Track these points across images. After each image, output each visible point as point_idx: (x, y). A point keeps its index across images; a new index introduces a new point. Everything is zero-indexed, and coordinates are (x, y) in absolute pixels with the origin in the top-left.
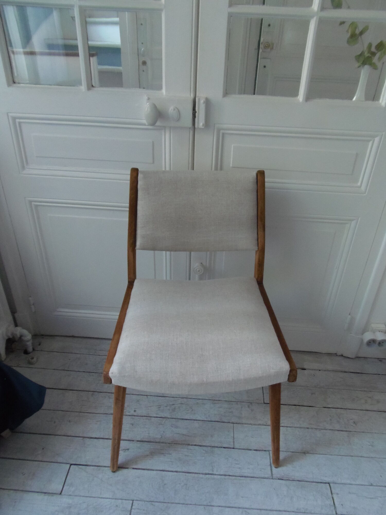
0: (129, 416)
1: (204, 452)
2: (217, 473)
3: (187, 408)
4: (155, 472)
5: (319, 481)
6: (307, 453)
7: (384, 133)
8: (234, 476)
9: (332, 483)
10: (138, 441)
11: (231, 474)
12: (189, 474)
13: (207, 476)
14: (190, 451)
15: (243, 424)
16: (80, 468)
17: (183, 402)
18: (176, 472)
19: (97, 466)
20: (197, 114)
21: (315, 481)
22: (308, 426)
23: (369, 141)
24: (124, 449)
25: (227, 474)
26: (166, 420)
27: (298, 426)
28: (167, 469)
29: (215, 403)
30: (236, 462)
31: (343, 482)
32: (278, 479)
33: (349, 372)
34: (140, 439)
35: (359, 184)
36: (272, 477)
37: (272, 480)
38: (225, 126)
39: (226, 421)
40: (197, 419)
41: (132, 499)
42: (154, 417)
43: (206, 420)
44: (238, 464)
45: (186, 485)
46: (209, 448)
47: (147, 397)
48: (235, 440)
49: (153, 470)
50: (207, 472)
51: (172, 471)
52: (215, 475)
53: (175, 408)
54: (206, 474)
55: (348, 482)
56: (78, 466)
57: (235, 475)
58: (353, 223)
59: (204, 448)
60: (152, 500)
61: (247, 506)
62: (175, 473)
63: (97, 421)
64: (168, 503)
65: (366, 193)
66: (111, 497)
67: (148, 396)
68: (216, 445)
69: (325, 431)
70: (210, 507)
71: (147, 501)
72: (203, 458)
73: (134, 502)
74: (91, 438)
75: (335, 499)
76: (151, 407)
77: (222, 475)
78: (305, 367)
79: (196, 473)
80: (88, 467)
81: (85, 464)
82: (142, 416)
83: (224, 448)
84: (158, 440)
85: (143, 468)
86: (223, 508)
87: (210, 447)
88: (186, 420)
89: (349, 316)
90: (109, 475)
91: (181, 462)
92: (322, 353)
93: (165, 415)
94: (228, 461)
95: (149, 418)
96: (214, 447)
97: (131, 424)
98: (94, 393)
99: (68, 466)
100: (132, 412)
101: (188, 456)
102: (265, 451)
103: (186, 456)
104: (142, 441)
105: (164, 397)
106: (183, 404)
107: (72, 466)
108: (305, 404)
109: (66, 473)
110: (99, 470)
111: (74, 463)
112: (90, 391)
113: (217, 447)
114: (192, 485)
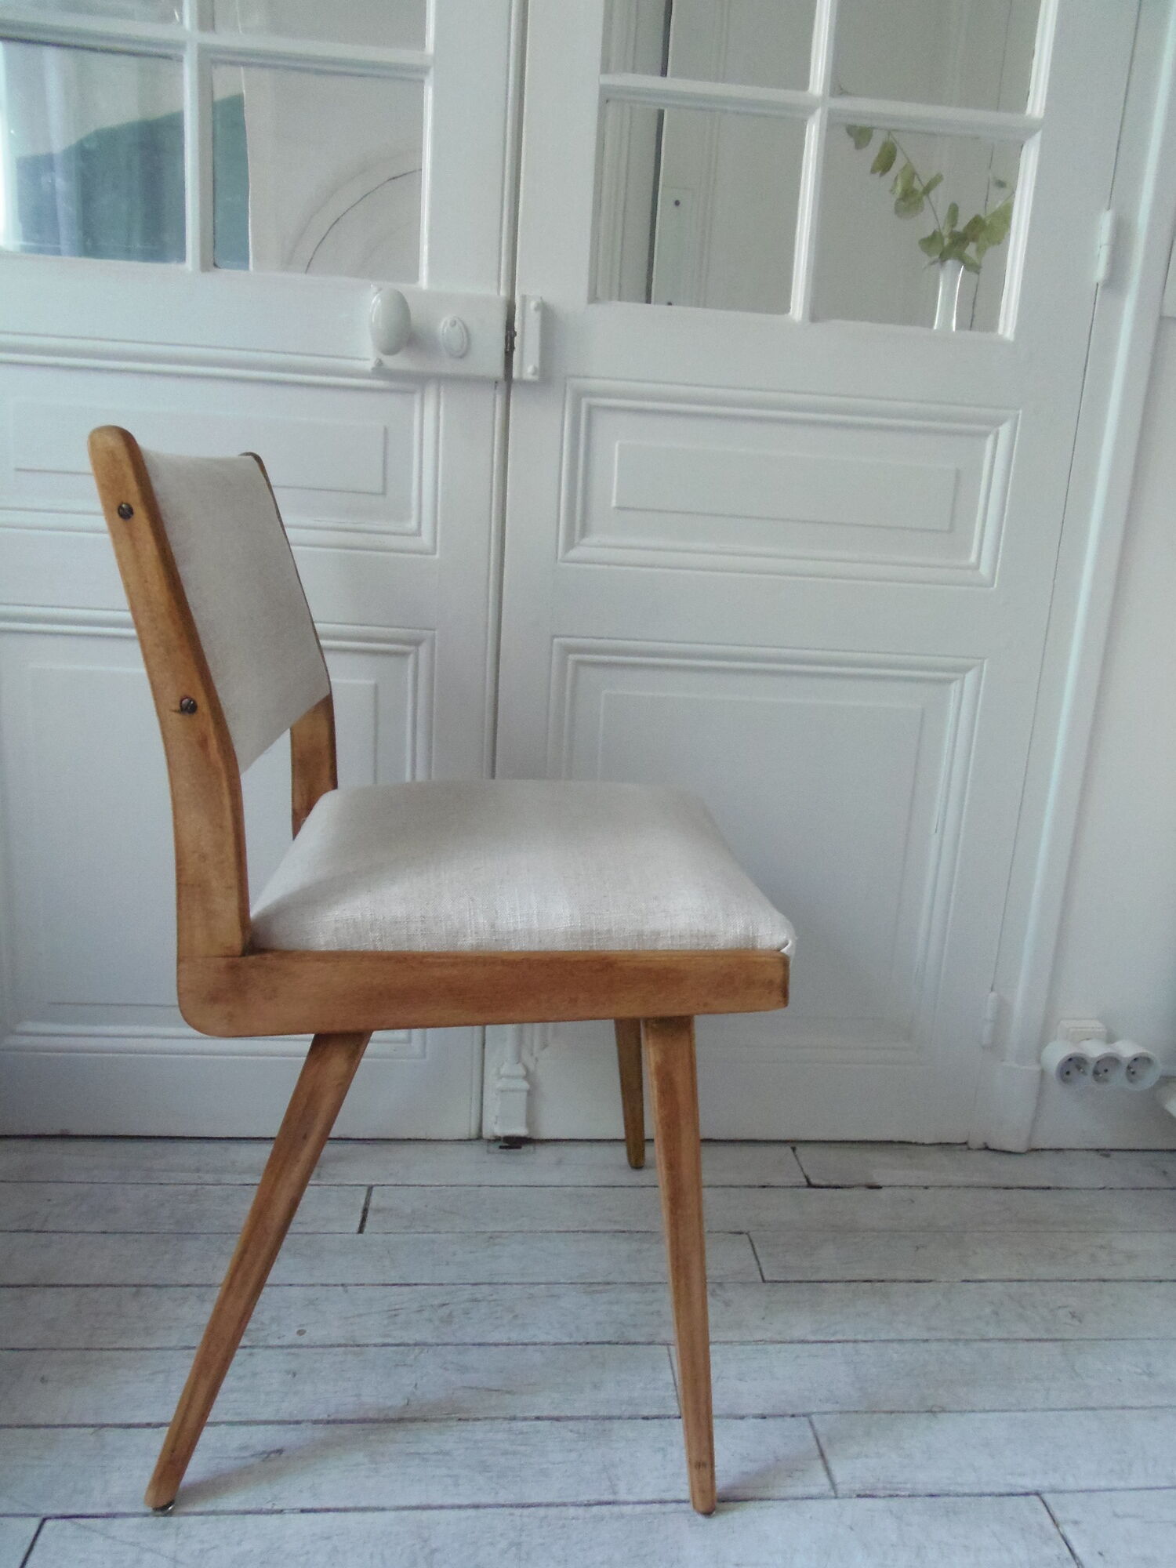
0: (281, 1347)
1: (573, 1436)
2: (631, 1498)
3: (496, 1312)
4: (391, 1515)
5: (1003, 1490)
6: (940, 1412)
7: (1021, 412)
9: (1049, 1492)
10: (316, 1422)
12: (526, 1511)
13: (595, 1509)
14: (521, 1436)
16: (84, 1527)
17: (479, 1296)
18: (476, 1507)
20: (517, 340)
21: (987, 1490)
22: (925, 1336)
23: (986, 435)
24: (264, 1452)
25: (668, 1496)
26: (421, 1352)
27: (892, 1336)
28: (439, 1502)
29: (595, 1292)
31: (1083, 1485)
32: (859, 1496)
33: (1019, 1188)
34: (324, 1416)
35: (973, 558)
36: (836, 1493)
37: (835, 1502)
38: (595, 384)
39: (642, 1340)
40: (534, 1340)
42: (375, 1345)
43: (567, 1340)
45: (519, 1545)
46: (591, 1423)
47: (346, 1291)
49: (383, 1509)
50: (594, 1497)
51: (460, 1507)
52: (626, 1503)
53: (450, 1315)
54: (589, 1505)
55: (1103, 1484)
56: (76, 1520)
58: (970, 677)
59: (571, 1424)
62: (471, 1512)
65: (995, 585)
67: (349, 1287)
68: (616, 1412)
69: (985, 1345)
72: (573, 1456)
74: (129, 1426)
75: (1071, 1537)
76: (360, 1315)
77: (652, 1502)
78: (878, 1181)
79: (548, 1505)
80: (117, 1522)
81: (104, 1511)
82: (332, 1346)
83: (646, 1418)
84: (392, 1415)
85: (341, 1505)
87: (593, 1418)
88: (496, 1345)
89: (993, 995)
90: (202, 1542)
91: (490, 1474)
92: (923, 1144)
93: (418, 1337)
94: (665, 1456)
95: (356, 1349)
96: (610, 1418)
97: (288, 1372)
98: (144, 1289)
99: (34, 1523)
100: (291, 1337)
101: (514, 1453)
102: (793, 1416)
103: (505, 1453)
104: (334, 1422)
105: (408, 1285)
106: (479, 1301)
107: (49, 1524)
108: (901, 1275)
109: (26, 1547)
110: (164, 1527)
111: (58, 1512)
112: (126, 1286)
113: (620, 1418)
114: (542, 1544)
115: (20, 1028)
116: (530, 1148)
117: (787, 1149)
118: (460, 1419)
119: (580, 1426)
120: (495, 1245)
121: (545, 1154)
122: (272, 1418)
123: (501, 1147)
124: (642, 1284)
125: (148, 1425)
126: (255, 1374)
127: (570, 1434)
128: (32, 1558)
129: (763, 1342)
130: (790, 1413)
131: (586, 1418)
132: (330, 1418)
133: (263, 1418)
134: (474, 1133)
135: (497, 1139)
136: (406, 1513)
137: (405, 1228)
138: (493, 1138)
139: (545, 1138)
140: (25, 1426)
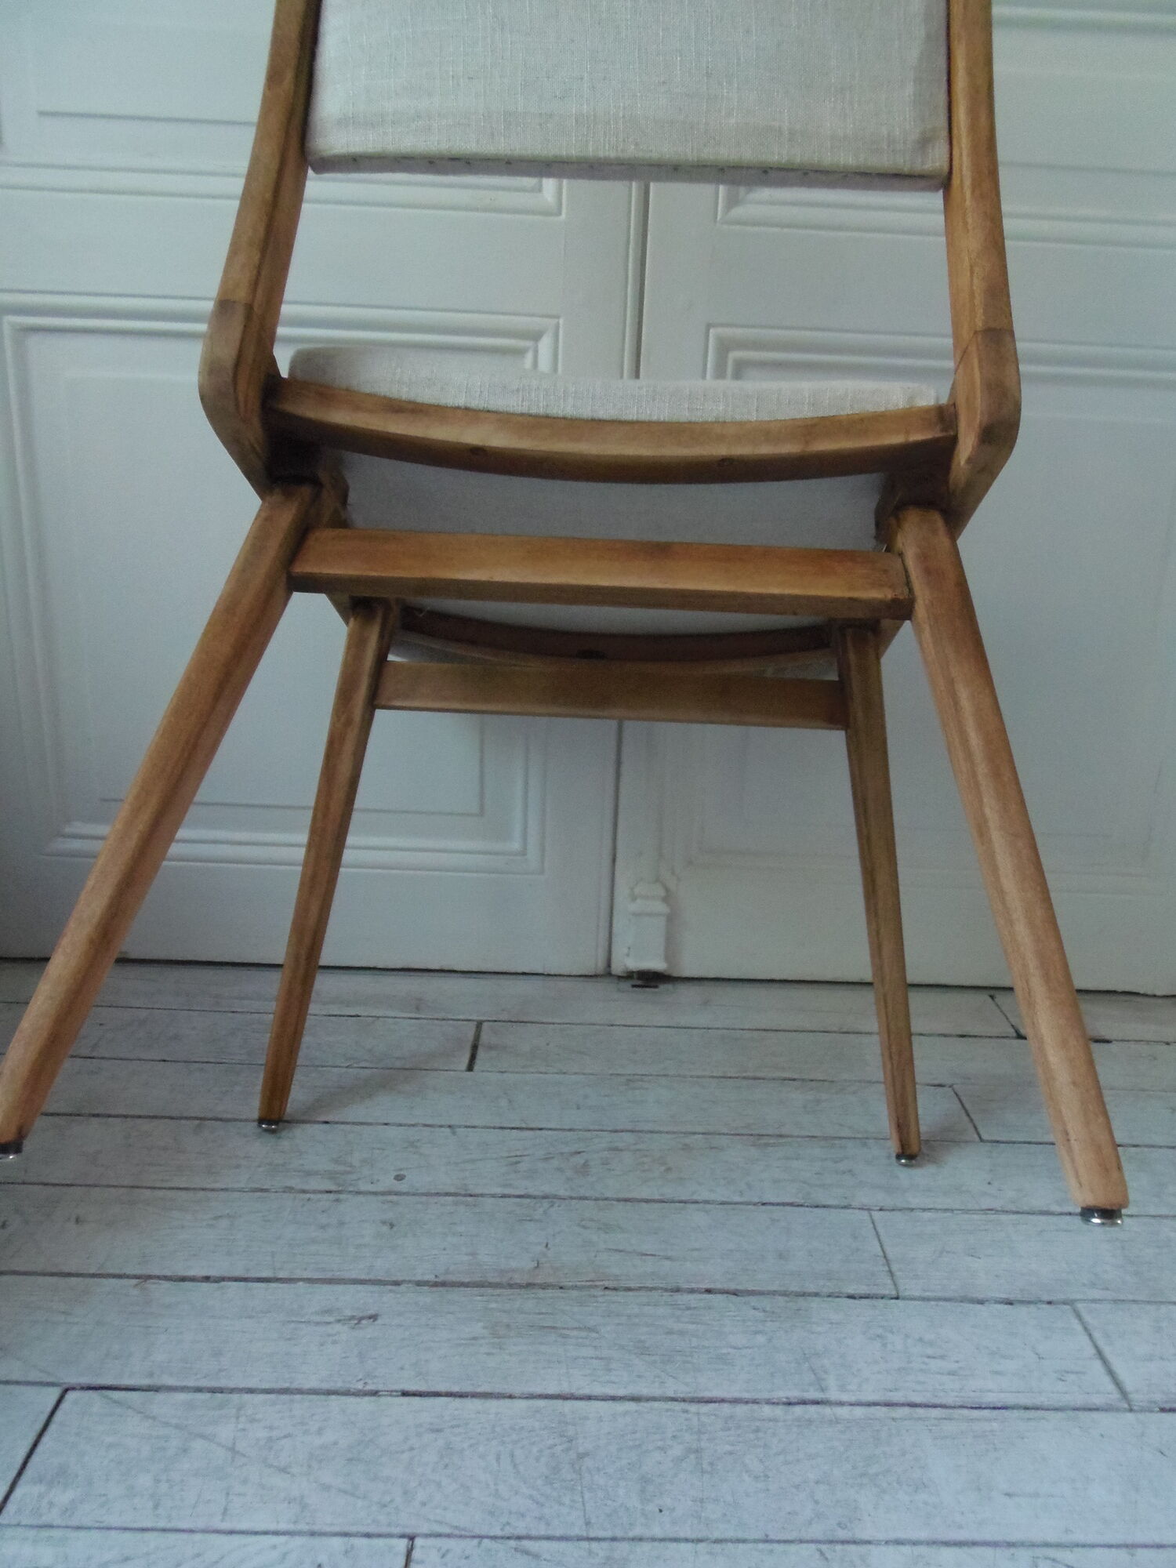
0: (375, 1193)
1: (760, 1315)
2: (845, 1397)
3: (644, 1163)
4: (520, 1405)
8: (935, 1406)
10: (419, 1284)
11: (918, 1399)
12: (704, 1408)
13: (798, 1410)
14: (688, 1312)
15: (912, 1210)
16: (117, 1402)
17: (620, 1145)
18: (635, 1399)
19: (213, 1390)
24: (352, 1318)
26: (552, 1206)
28: (586, 1391)
29: (767, 1145)
30: (930, 1351)
32: (1163, 1410)
34: (431, 1277)
36: (1129, 1405)
37: (1130, 1416)
39: (835, 1203)
40: (695, 1197)
41: (408, 1531)
42: (493, 1196)
43: (737, 1199)
44: (942, 1357)
46: (781, 1300)
47: (454, 1133)
48: (894, 1268)
49: (512, 1397)
50: (794, 1394)
51: (613, 1398)
52: (841, 1404)
53: (586, 1165)
54: (789, 1403)
56: (107, 1392)
57: (937, 1401)
59: (753, 1300)
60: (521, 1531)
61: (1052, 1537)
62: (631, 1406)
63: (217, 1218)
64: (614, 1539)
66: (283, 1526)
67: (458, 1130)
68: (811, 1288)
70: (852, 1547)
71: (494, 1538)
72: (761, 1339)
73: (418, 1542)
74: (183, 1279)
76: (473, 1161)
77: (875, 1404)
78: (1105, 1033)
79: (736, 1401)
80: (160, 1396)
81: (145, 1382)
82: (438, 1194)
83: (852, 1297)
84: (518, 1279)
85: (456, 1389)
86: (922, 1550)
87: (784, 1294)
88: (646, 1201)
90: (271, 1428)
91: (653, 1358)
92: (1155, 996)
93: (547, 1189)
94: (884, 1345)
95: (469, 1199)
96: (803, 1295)
97: (384, 1223)
98: (207, 1122)
99: (55, 1393)
100: (387, 1182)
101: (682, 1333)
102: (1050, 1303)
103: (670, 1332)
104: (443, 1284)
105: (532, 1129)
106: (621, 1150)
107: (71, 1396)
108: (1158, 1140)
109: (39, 1426)
110: (221, 1406)
111: (85, 1380)
112: (187, 1118)
113: (816, 1295)
114: (731, 1453)
115: (68, 830)
116: (669, 987)
117: (983, 997)
118: (606, 1288)
119: (765, 1302)
120: (634, 1089)
121: (687, 994)
122: (363, 1277)
123: (634, 986)
124: (825, 1138)
125: (207, 1279)
126: (341, 1224)
127: (753, 1312)
128: (45, 1439)
129: (993, 1212)
130: (1046, 1298)
131: (774, 1293)
132: (437, 1280)
133: (354, 1275)
134: (601, 967)
135: (629, 976)
136: (541, 1403)
137: (523, 1067)
138: (625, 975)
139: (687, 973)
140: (52, 1274)
